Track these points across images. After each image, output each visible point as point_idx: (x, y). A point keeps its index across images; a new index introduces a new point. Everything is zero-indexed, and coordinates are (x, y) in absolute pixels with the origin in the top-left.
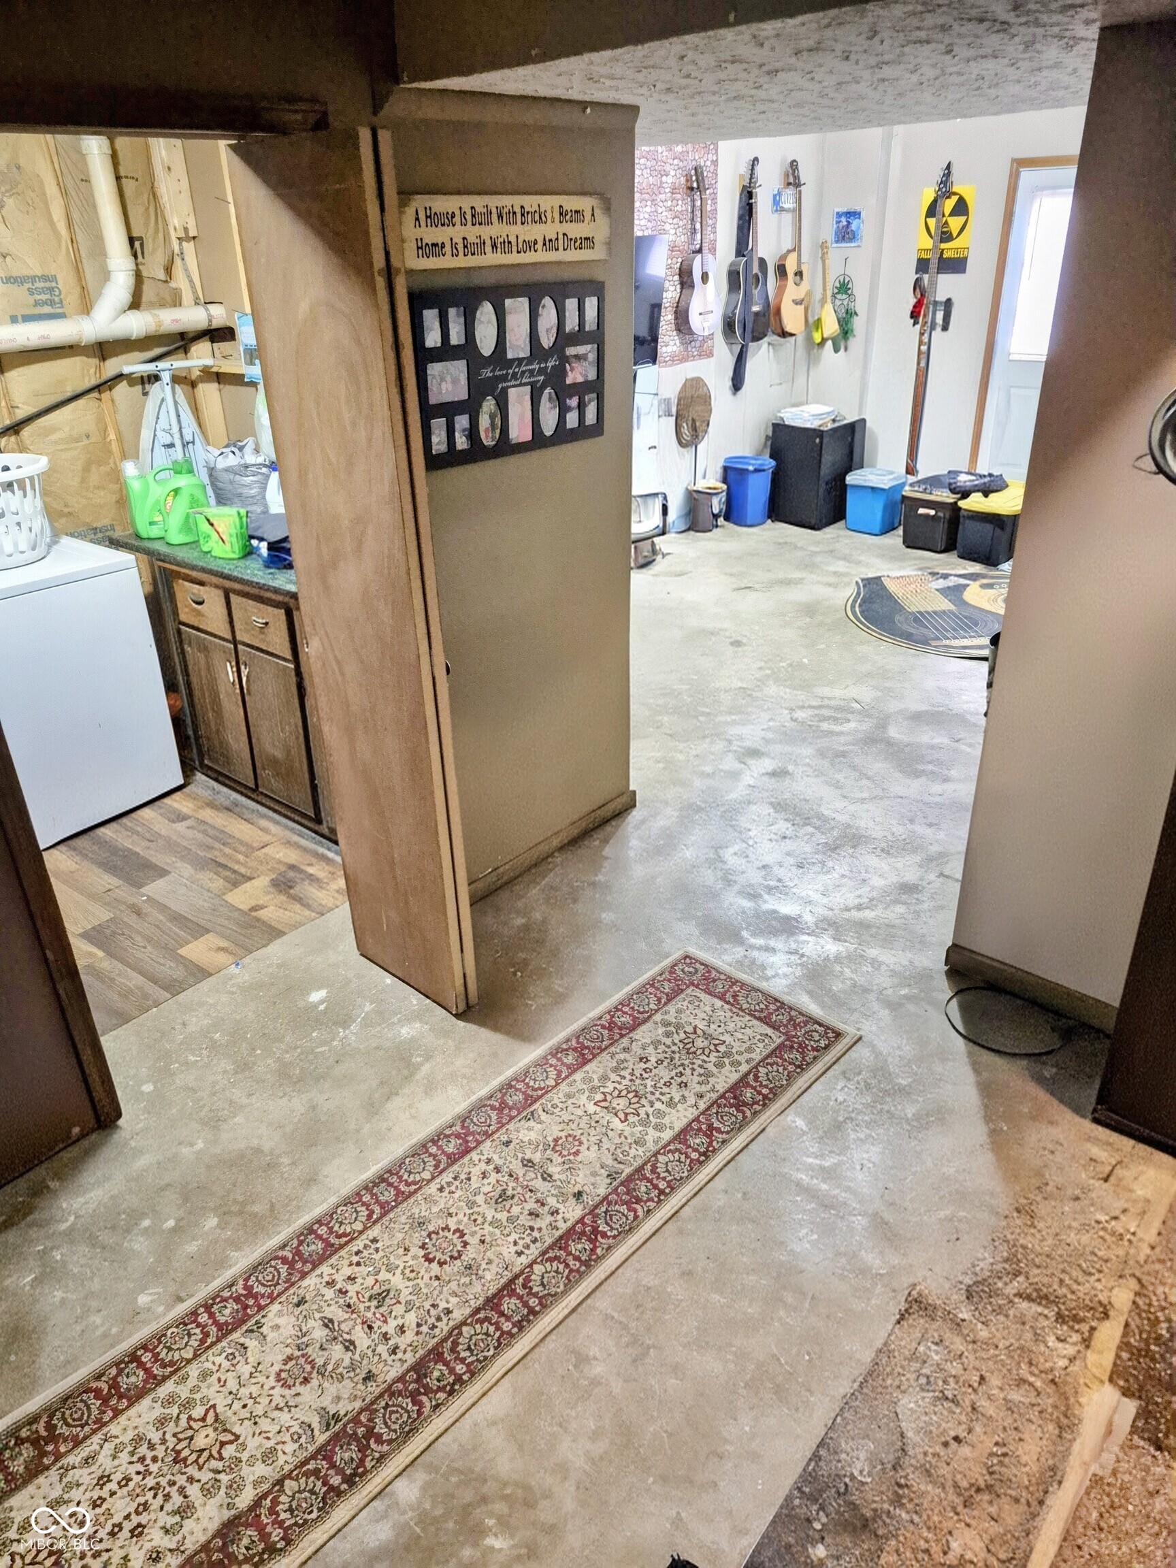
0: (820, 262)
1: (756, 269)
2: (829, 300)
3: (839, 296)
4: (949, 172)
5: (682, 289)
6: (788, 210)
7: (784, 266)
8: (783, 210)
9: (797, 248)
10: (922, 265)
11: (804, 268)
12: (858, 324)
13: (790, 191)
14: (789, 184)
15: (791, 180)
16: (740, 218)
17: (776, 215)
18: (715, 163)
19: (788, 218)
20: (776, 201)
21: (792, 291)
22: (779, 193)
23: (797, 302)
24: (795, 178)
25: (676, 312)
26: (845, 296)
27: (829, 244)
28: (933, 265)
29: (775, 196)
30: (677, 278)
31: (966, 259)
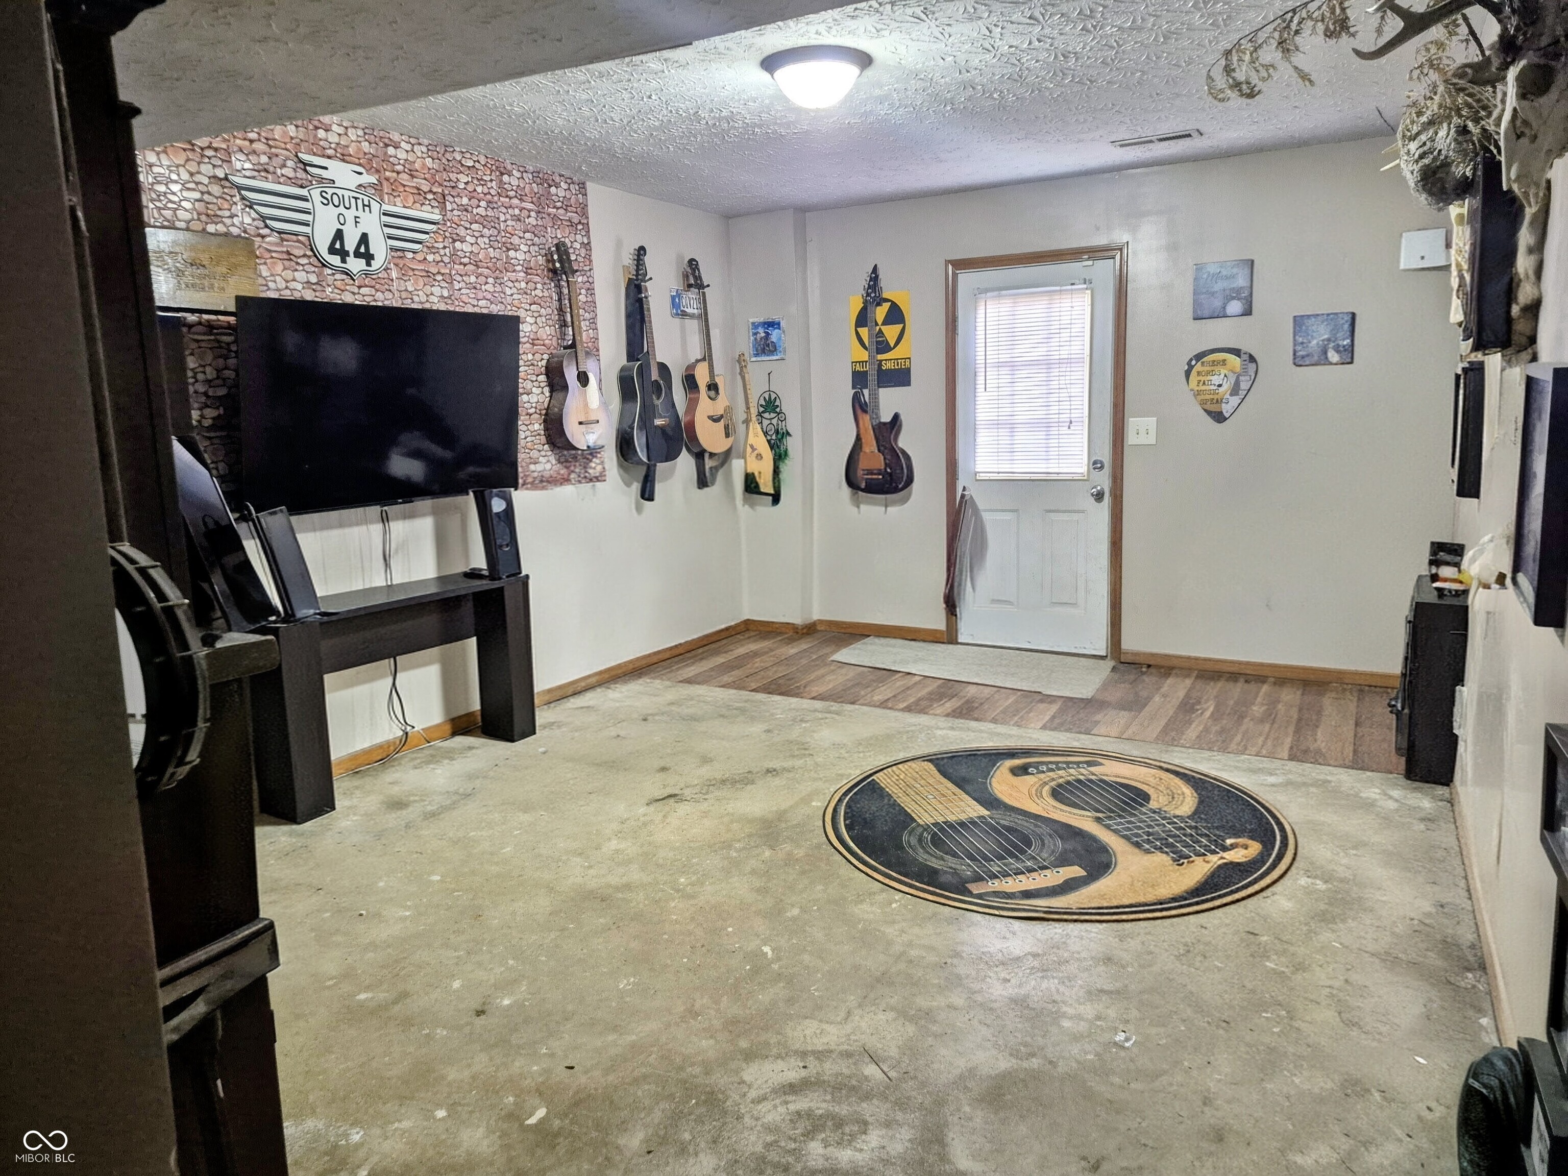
0: (739, 377)
1: (655, 375)
2: (754, 418)
3: (766, 415)
4: (877, 277)
5: (551, 392)
6: (692, 316)
7: (693, 376)
8: (684, 314)
9: (708, 357)
10: (859, 379)
11: (718, 380)
12: (793, 445)
13: (693, 294)
14: (690, 286)
15: (692, 281)
16: (628, 316)
17: (677, 321)
18: (587, 246)
19: (693, 326)
20: (675, 302)
21: (705, 406)
22: (679, 295)
23: (716, 420)
24: (696, 278)
25: (545, 421)
26: (773, 415)
27: (747, 357)
28: (872, 378)
29: (673, 298)
30: (542, 378)
31: (909, 370)
